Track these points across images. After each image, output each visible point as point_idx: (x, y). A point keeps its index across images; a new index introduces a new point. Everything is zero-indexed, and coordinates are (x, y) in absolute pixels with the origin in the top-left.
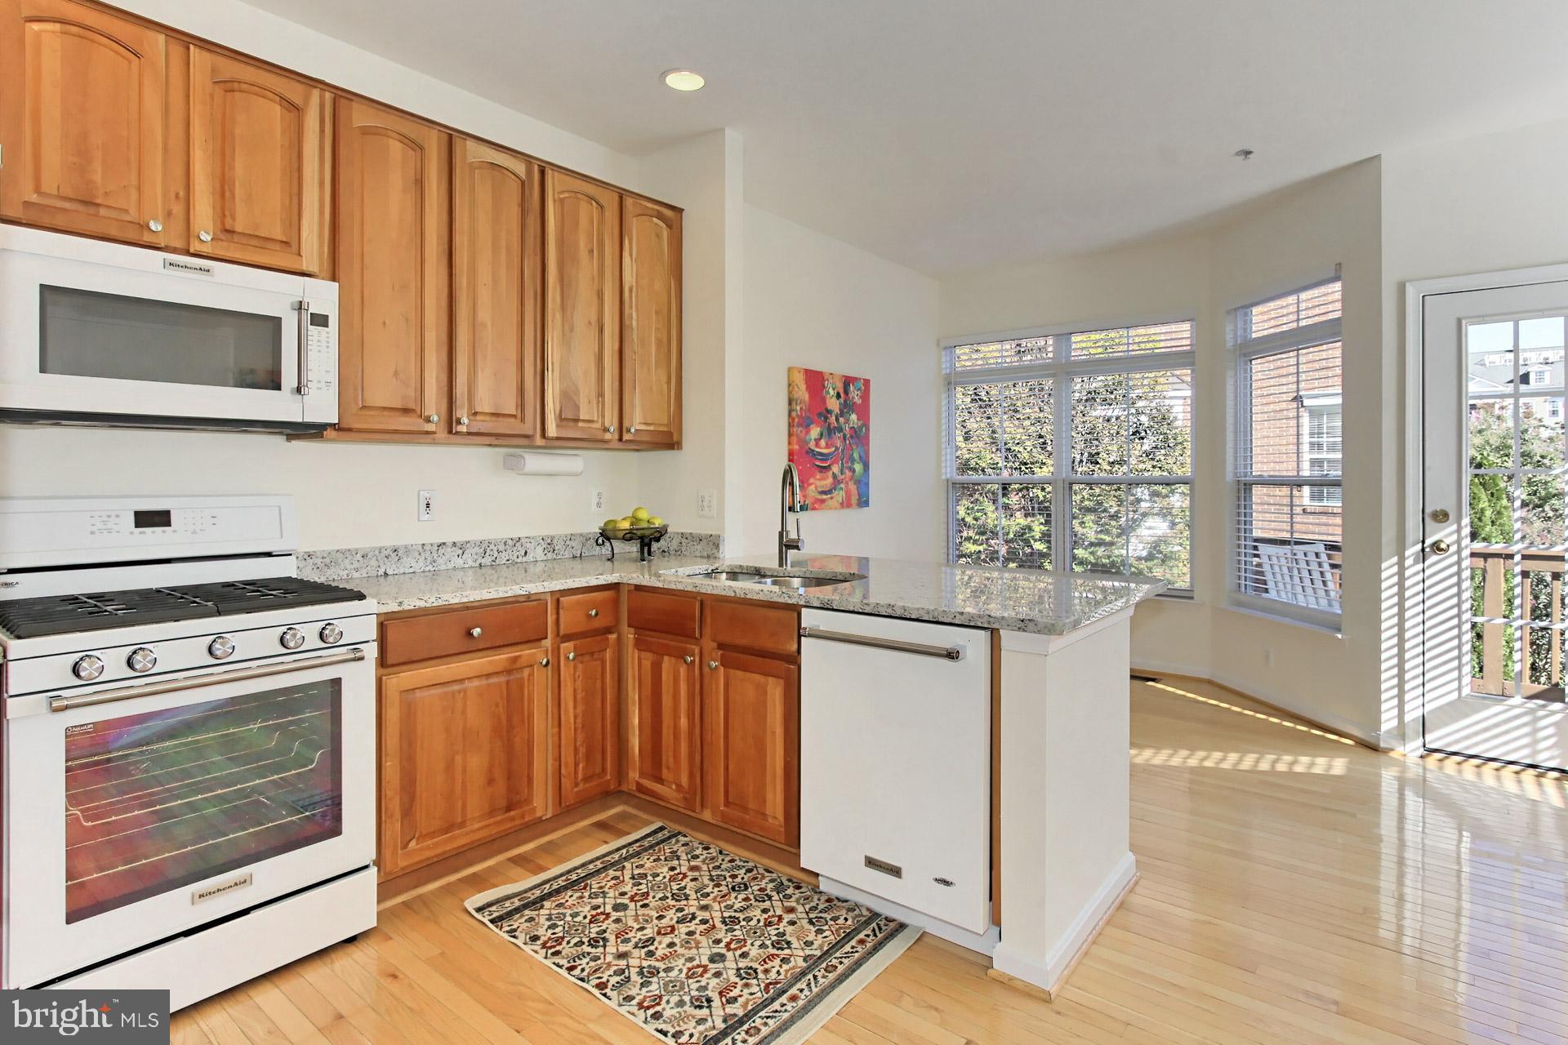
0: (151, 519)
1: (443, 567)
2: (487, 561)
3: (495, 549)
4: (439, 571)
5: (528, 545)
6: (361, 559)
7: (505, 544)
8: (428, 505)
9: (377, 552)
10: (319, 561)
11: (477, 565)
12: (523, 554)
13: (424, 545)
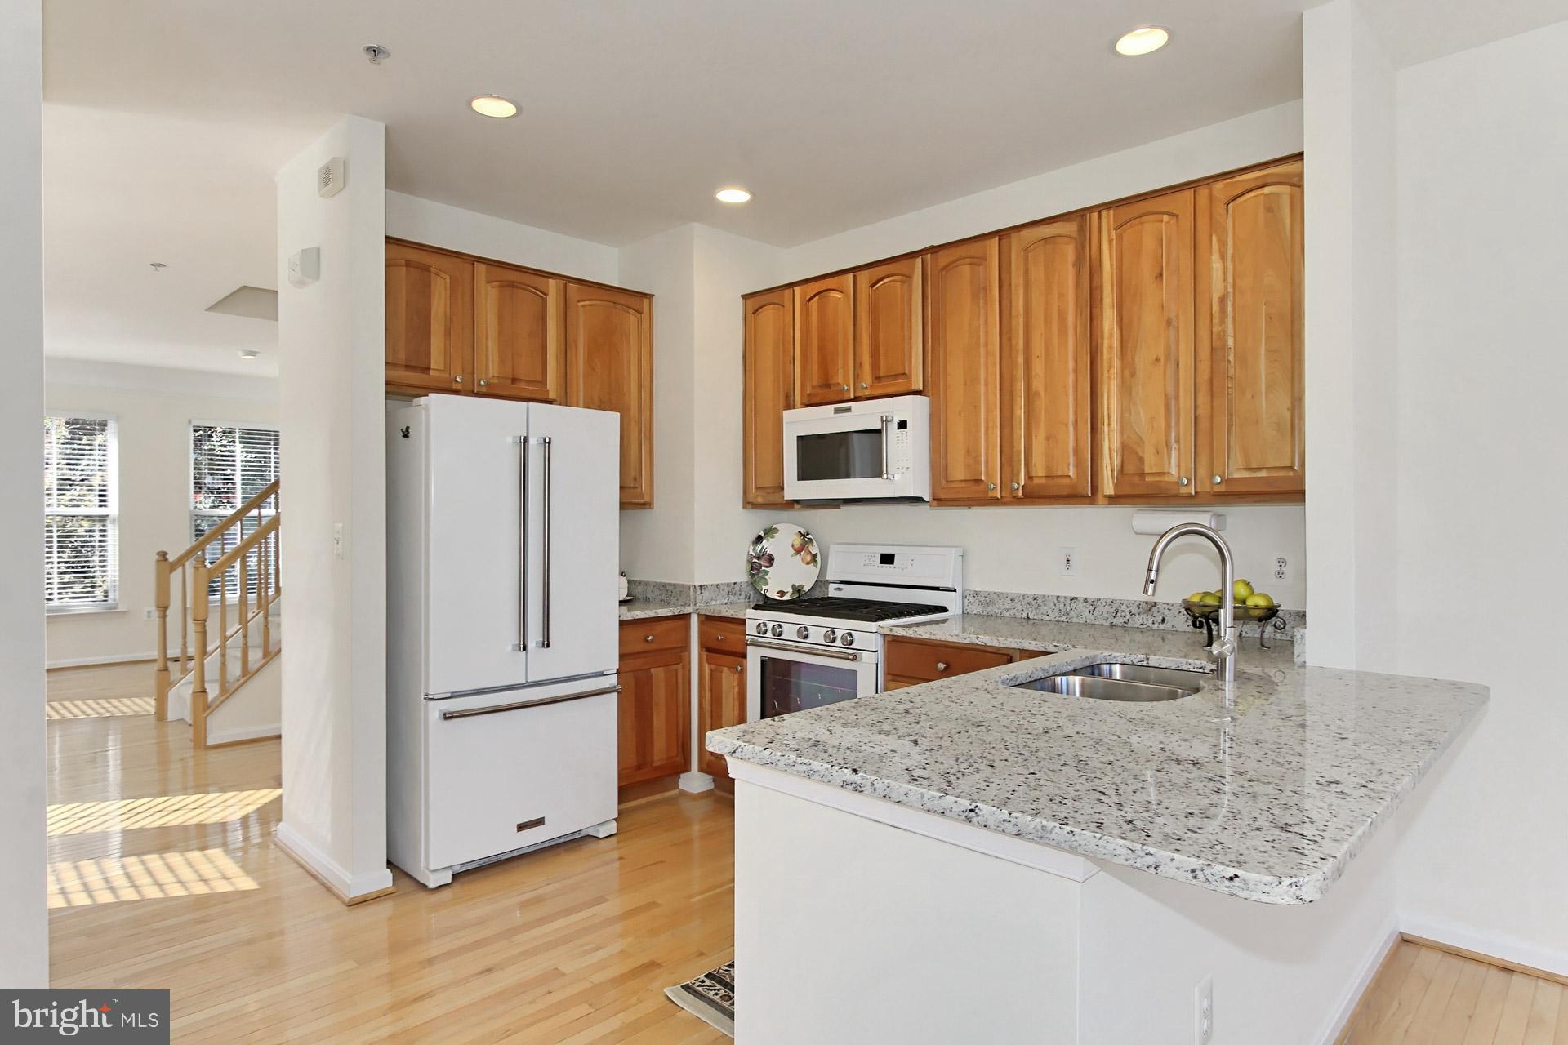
0: (887, 559)
1: (1075, 620)
2: (1118, 621)
3: (1127, 610)
4: (1071, 622)
5: (1167, 612)
6: (1010, 602)
7: (1139, 606)
8: (1068, 561)
9: (1021, 598)
10: (983, 599)
11: (1108, 624)
12: (1160, 621)
13: (1058, 597)
